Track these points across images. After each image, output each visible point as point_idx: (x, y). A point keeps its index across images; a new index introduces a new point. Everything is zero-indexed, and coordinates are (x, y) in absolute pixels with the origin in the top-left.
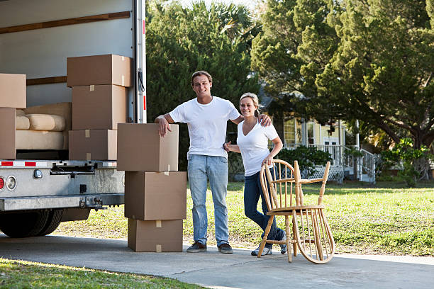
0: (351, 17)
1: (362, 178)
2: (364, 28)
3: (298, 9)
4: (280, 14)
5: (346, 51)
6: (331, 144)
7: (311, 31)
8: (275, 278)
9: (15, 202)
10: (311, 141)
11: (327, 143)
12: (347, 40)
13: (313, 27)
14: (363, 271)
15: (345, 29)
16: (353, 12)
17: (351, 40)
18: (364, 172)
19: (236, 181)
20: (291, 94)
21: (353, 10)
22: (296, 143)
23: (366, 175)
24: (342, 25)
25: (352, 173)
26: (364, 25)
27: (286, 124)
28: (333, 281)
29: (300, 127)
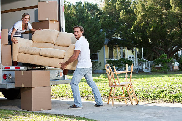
0: (140, 6)
1: (145, 71)
2: (146, 10)
3: (117, 3)
4: (110, 6)
5: (139, 19)
6: (131, 57)
7: (124, 12)
8: (127, 115)
9: (11, 85)
10: (124, 56)
11: (130, 57)
12: (139, 15)
13: (124, 11)
14: (164, 111)
15: (138, 10)
16: (141, 4)
17: (141, 15)
18: (146, 68)
19: (95, 73)
20: (116, 38)
21: (141, 3)
22: (118, 57)
23: (147, 70)
24: (137, 9)
25: (141, 69)
26: (145, 9)
27: (114, 50)
28: (153, 116)
29: (120, 51)
